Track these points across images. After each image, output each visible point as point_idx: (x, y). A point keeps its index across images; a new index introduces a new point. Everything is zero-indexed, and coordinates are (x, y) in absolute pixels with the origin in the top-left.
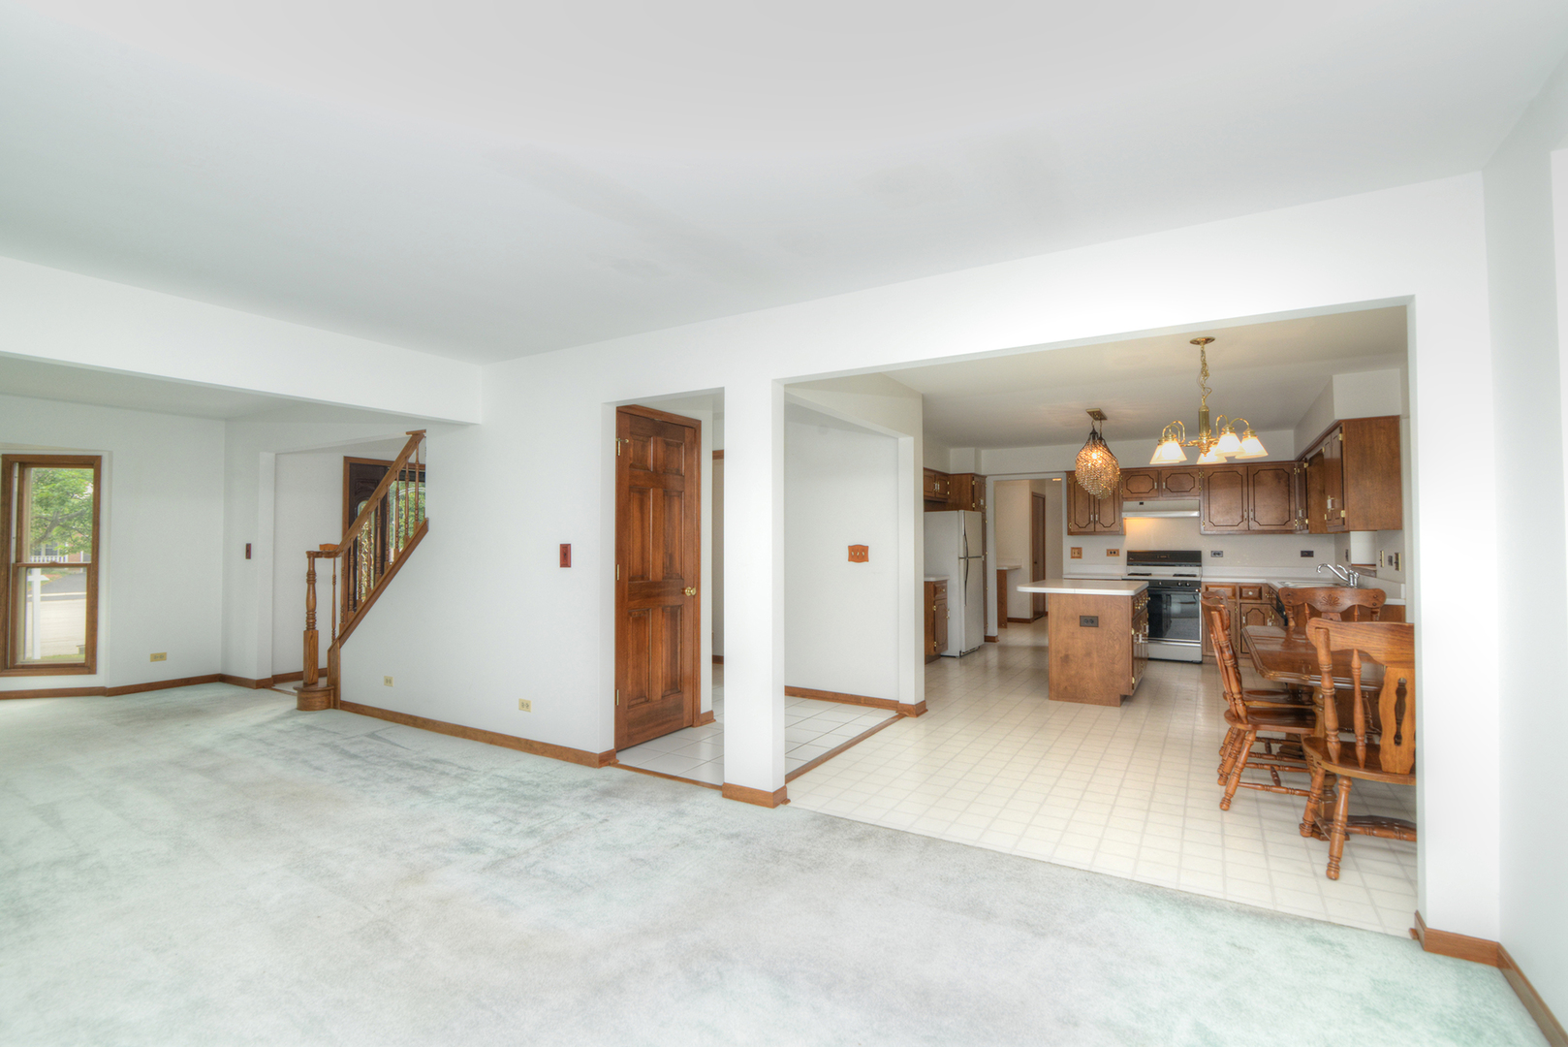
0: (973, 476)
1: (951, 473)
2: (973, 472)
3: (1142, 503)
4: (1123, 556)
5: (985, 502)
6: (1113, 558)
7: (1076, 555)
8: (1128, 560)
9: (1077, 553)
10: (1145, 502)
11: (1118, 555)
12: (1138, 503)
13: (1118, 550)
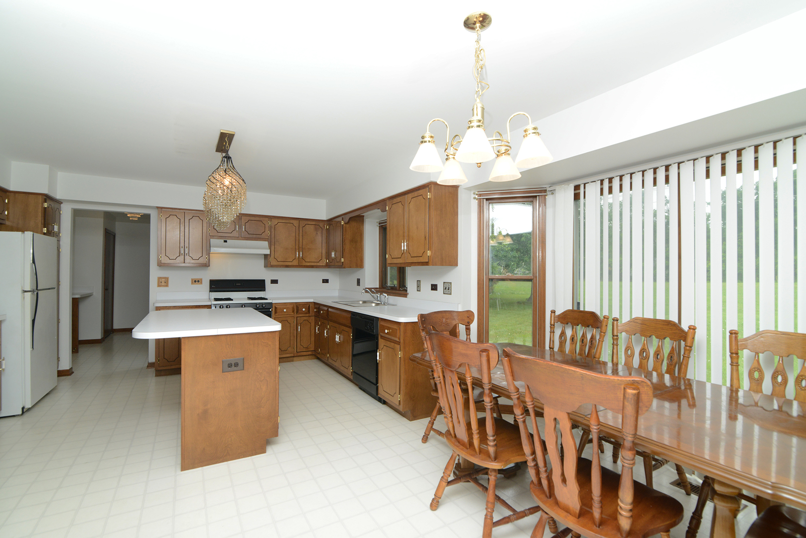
0: (47, 198)
1: (12, 189)
2: (45, 191)
3: (225, 241)
4: (206, 285)
5: (59, 228)
6: (197, 286)
7: (163, 284)
8: (211, 287)
9: (164, 282)
10: (228, 240)
11: (201, 283)
12: (223, 240)
13: (201, 280)
